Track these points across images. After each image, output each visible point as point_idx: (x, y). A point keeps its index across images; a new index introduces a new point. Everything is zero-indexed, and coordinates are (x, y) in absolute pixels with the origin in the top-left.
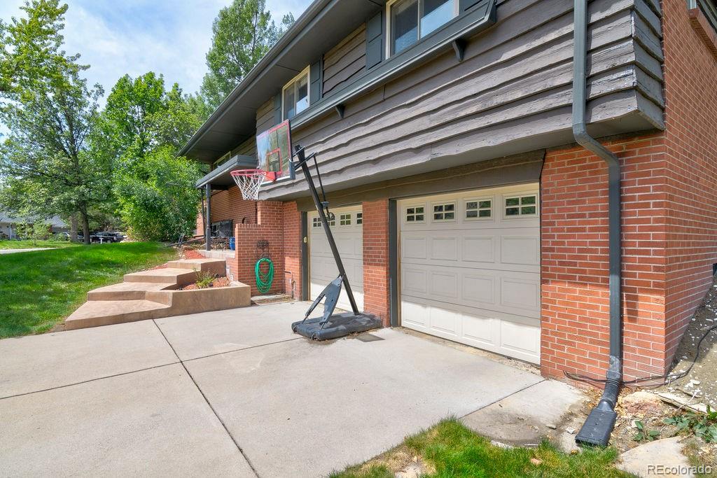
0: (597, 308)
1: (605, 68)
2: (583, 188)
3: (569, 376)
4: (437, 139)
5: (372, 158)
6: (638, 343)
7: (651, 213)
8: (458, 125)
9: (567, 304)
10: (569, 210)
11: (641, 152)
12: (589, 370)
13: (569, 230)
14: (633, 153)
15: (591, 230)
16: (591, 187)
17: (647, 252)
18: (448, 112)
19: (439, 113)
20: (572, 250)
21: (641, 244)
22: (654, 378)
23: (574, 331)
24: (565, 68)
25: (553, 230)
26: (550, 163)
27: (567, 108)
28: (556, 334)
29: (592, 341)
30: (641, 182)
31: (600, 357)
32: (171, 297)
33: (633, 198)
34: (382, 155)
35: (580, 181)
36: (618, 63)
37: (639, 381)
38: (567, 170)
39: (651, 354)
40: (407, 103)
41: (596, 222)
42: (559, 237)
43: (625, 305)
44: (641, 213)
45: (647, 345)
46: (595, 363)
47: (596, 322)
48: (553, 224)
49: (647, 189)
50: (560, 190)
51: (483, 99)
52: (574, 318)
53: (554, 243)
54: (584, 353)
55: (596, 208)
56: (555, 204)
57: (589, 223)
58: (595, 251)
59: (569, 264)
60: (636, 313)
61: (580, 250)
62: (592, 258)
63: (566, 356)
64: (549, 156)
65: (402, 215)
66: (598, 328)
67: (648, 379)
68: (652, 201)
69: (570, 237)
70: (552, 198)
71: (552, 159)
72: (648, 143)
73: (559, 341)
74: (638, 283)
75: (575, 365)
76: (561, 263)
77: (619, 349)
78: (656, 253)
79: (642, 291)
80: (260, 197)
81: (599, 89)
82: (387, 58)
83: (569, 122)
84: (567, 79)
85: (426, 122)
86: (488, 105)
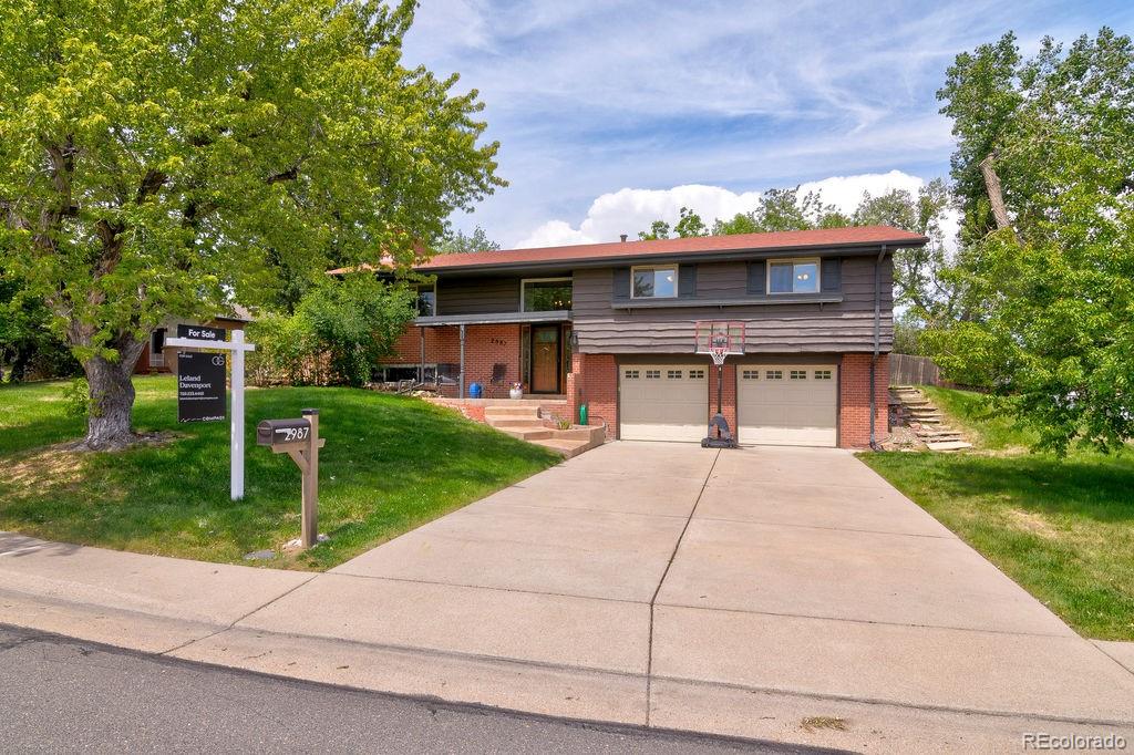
0: (864, 417)
1: (884, 334)
2: (860, 371)
4: (805, 342)
5: (754, 343)
6: (879, 427)
8: (818, 338)
9: (852, 417)
10: (853, 378)
12: (861, 442)
13: (854, 387)
15: (862, 387)
17: (882, 396)
18: (812, 331)
19: (807, 330)
20: (855, 395)
21: (880, 393)
22: (884, 438)
23: (855, 427)
24: (870, 329)
25: (847, 387)
26: (846, 360)
27: (873, 344)
28: (847, 429)
29: (863, 430)
31: (866, 436)
33: (878, 376)
34: (762, 343)
35: (858, 367)
37: (879, 441)
38: (853, 363)
41: (864, 384)
42: (849, 389)
43: (874, 412)
46: (864, 438)
47: (864, 422)
48: (846, 383)
50: (849, 370)
51: (832, 331)
52: (855, 422)
53: (847, 392)
54: (860, 435)
55: (864, 379)
56: (847, 376)
57: (862, 384)
58: (864, 395)
59: (853, 400)
60: (879, 416)
61: (858, 395)
62: (863, 398)
63: (852, 438)
64: (846, 357)
65: (740, 375)
66: (865, 425)
67: (882, 440)
69: (853, 390)
70: (845, 372)
73: (848, 432)
74: (879, 406)
75: (856, 440)
76: (850, 400)
77: (872, 431)
79: (880, 409)
80: (581, 350)
81: (882, 341)
82: (768, 292)
83: (871, 349)
84: (871, 334)
85: (797, 333)
86: (836, 334)
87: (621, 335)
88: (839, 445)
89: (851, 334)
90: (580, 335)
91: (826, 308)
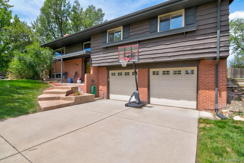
0: (212, 94)
1: (223, 45)
2: (209, 69)
3: (205, 110)
4: (176, 55)
5: (152, 57)
6: (221, 101)
7: (224, 75)
8: (183, 52)
9: (205, 94)
10: (206, 73)
11: (222, 62)
12: (210, 108)
13: (206, 78)
14: (220, 63)
15: (211, 78)
16: (211, 69)
17: (223, 82)
18: (180, 48)
19: (177, 48)
20: (206, 82)
21: (222, 81)
22: (224, 107)
23: (206, 100)
24: (214, 44)
25: (202, 78)
26: (201, 63)
28: (202, 101)
29: (211, 102)
30: (222, 68)
31: (213, 105)
32: (74, 99)
33: (220, 72)
34: (155, 56)
35: (208, 67)
36: (226, 45)
37: (221, 109)
38: (205, 65)
39: (224, 103)
40: (166, 44)
41: (212, 76)
42: (203, 79)
43: (218, 93)
44: (222, 75)
45: (223, 101)
46: (211, 106)
47: (212, 97)
48: (202, 76)
49: (223, 70)
50: (203, 69)
51: (191, 47)
52: (207, 97)
53: (201, 81)
54: (209, 104)
55: (212, 73)
56: (202, 72)
57: (210, 76)
58: (212, 82)
59: (205, 85)
60: (221, 95)
61: (208, 82)
62: (211, 84)
63: (204, 105)
64: (201, 61)
65: (151, 73)
66: (212, 99)
67: (223, 108)
68: (224, 72)
69: (206, 79)
70: (201, 70)
71: (201, 62)
72: (223, 61)
73: (203, 102)
74: (221, 89)
75: (207, 107)
76: (203, 85)
77: (217, 102)
78: (225, 82)
79: (222, 90)
80: (93, 65)
81: (222, 49)
82: (158, 31)
83: (214, 55)
84: (214, 46)
85: (172, 50)
86: (193, 48)
87: (104, 58)
88: (197, 109)
89: (202, 47)
90: (93, 59)
91: (187, 35)
